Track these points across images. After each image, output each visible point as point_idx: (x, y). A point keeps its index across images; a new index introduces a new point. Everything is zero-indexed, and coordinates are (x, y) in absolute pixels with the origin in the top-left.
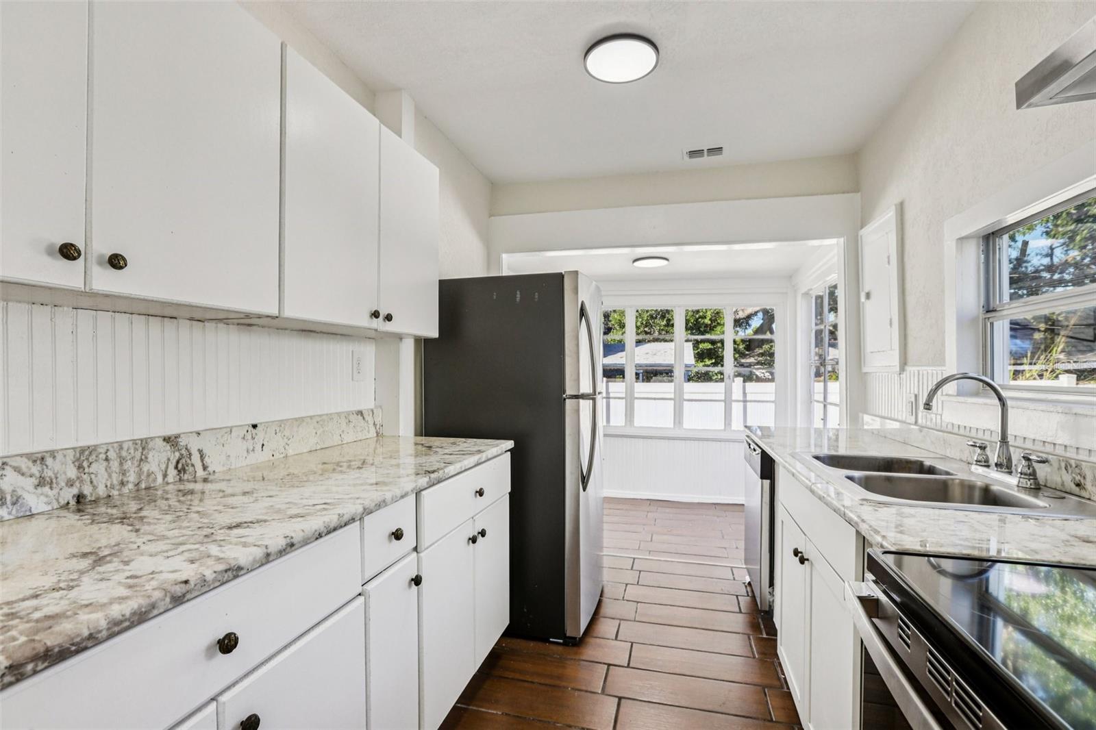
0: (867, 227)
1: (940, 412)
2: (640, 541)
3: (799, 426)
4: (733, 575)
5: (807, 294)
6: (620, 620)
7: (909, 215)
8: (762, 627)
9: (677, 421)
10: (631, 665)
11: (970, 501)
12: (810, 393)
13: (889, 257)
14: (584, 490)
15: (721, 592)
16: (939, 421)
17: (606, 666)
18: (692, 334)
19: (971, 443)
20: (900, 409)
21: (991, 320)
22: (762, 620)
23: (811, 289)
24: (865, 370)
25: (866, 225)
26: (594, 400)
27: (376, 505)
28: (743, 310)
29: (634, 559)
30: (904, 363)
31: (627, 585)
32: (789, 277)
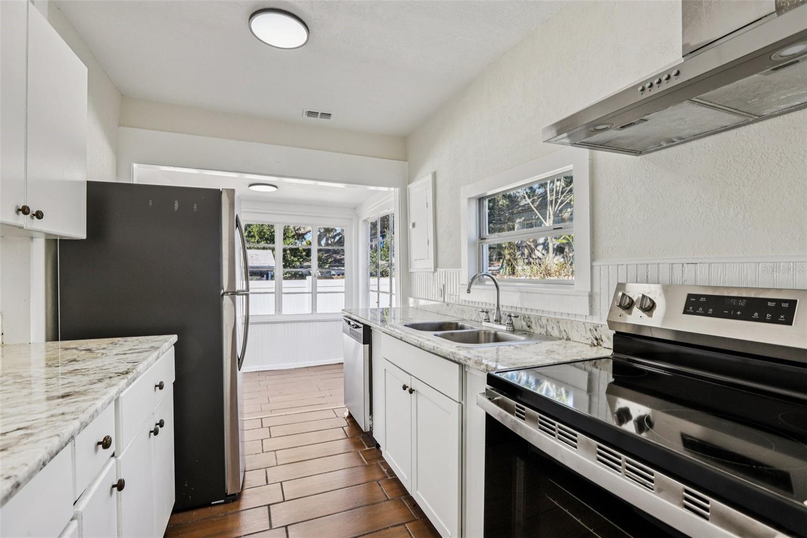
0: (412, 184)
1: (458, 294)
2: (261, 405)
3: (360, 307)
4: (335, 413)
5: (365, 221)
6: (266, 468)
7: (439, 181)
8: (364, 443)
9: (277, 309)
10: (286, 499)
11: (489, 341)
12: (367, 285)
13: (427, 203)
14: (239, 370)
15: (331, 427)
16: (457, 299)
17: (267, 507)
18: (267, 243)
19: (481, 310)
20: (434, 293)
21: (482, 244)
22: (363, 439)
23: (369, 218)
24: (411, 270)
25: (412, 182)
26: (247, 295)
27: (90, 417)
28: (304, 228)
29: (261, 419)
30: (436, 266)
31: (262, 440)
32: (354, 209)
